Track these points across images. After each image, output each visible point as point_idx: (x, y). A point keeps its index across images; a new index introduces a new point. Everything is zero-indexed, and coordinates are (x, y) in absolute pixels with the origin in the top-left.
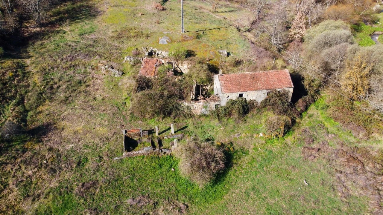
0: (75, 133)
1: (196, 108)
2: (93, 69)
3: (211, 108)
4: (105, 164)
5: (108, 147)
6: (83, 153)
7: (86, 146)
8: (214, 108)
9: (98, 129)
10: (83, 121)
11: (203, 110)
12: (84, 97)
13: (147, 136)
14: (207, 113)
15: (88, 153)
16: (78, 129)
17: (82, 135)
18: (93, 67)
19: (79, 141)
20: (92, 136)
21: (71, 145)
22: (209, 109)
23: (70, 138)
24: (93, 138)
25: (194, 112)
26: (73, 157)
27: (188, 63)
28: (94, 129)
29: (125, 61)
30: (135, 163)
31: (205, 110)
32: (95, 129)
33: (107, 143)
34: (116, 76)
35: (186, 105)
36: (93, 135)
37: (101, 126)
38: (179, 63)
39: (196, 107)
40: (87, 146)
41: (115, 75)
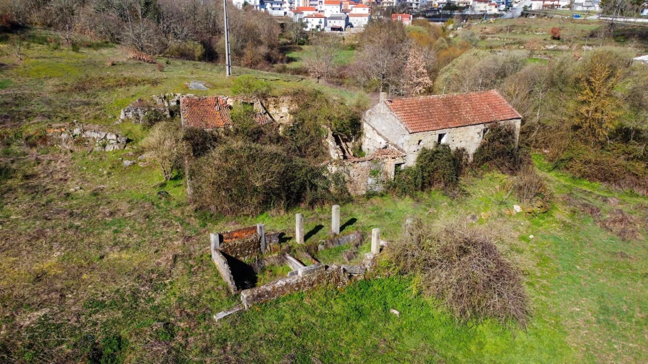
0: (39, 278)
1: (355, 178)
2: (33, 145)
3: (386, 174)
4: (191, 339)
5: (174, 294)
6: (95, 324)
7: (96, 305)
8: (393, 173)
9: (116, 256)
10: (55, 245)
11: (370, 181)
12: (30, 197)
13: (277, 246)
14: (379, 188)
15: (114, 322)
16: (45, 266)
17: (66, 279)
18: (30, 140)
19: (62, 296)
20: (104, 277)
21: (36, 313)
22: (382, 177)
23: (26, 292)
24: (108, 279)
25: (350, 190)
26: (60, 343)
27: (291, 101)
28: (102, 257)
29: (123, 121)
30: (287, 316)
31: (374, 182)
32: (105, 259)
33: (165, 285)
34: (109, 148)
35: (333, 172)
36: (105, 272)
37: (122, 249)
38: (269, 103)
39: (356, 174)
40: (102, 304)
41: (104, 146)
